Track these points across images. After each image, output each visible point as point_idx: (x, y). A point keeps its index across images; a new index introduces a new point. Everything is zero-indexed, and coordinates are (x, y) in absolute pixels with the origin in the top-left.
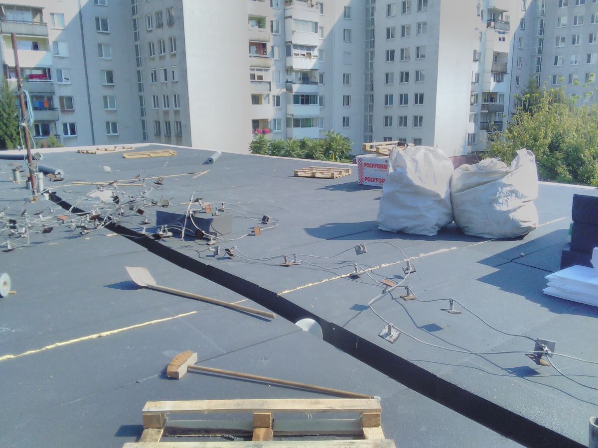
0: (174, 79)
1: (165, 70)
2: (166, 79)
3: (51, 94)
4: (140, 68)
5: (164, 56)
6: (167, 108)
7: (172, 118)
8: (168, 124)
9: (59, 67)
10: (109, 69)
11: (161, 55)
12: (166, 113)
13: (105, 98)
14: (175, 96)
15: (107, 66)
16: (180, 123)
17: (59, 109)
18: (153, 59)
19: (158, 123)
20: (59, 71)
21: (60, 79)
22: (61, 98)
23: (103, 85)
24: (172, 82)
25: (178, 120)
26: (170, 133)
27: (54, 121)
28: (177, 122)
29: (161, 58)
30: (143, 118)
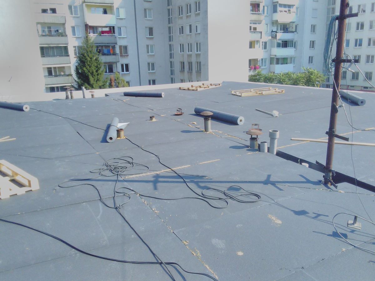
0: (197, 32)
1: (190, 26)
2: (191, 31)
3: (114, 44)
4: (171, 25)
5: (190, 16)
6: (190, 53)
7: (194, 60)
8: (190, 64)
9: (119, 26)
10: (151, 26)
11: (188, 15)
12: (190, 56)
13: (148, 46)
14: (197, 44)
15: (149, 24)
16: (200, 63)
17: (119, 55)
18: (182, 18)
19: (183, 64)
20: (120, 28)
21: (120, 34)
22: (120, 47)
23: (147, 38)
24: (196, 34)
25: (199, 61)
26: (192, 70)
27: (116, 63)
28: (197, 63)
29: (187, 17)
30: (171, 60)
